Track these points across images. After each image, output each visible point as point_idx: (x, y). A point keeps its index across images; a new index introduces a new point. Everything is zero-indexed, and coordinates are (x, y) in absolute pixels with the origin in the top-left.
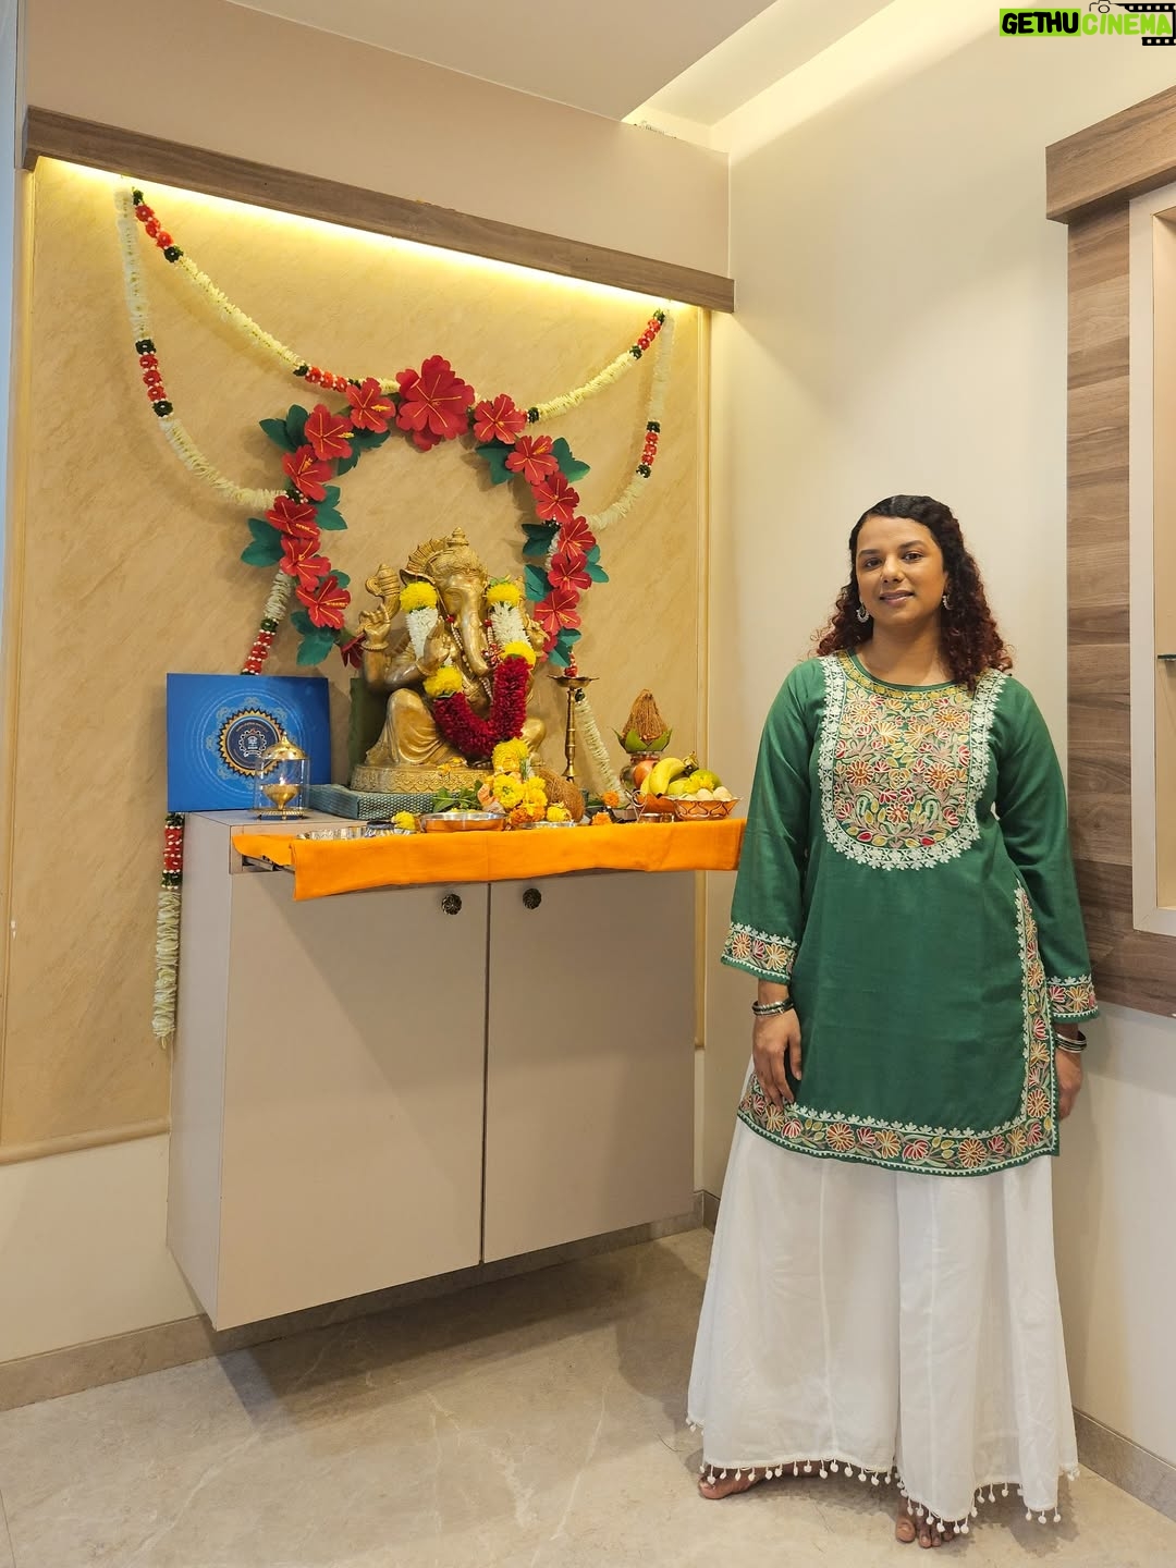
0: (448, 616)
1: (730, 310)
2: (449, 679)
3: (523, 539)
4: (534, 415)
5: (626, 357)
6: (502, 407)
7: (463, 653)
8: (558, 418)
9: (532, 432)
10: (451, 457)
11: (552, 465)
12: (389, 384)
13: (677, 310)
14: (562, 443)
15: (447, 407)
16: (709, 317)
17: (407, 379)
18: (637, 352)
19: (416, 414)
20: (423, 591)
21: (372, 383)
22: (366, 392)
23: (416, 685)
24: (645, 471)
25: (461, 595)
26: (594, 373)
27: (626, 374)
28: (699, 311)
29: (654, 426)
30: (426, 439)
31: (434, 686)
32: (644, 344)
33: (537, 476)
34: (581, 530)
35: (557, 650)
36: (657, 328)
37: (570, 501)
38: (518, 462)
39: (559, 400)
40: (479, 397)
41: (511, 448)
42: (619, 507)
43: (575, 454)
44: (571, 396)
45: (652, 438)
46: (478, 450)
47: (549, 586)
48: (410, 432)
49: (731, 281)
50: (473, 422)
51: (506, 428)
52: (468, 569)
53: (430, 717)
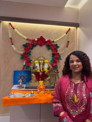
1: (79, 27)
3: (52, 55)
4: (53, 42)
5: (65, 34)
6: (49, 41)
8: (56, 42)
9: (53, 44)
10: (44, 47)
11: (55, 47)
12: (36, 40)
13: (72, 28)
14: (57, 45)
15: (43, 42)
16: (77, 28)
17: (38, 39)
18: (66, 33)
19: (40, 43)
22: (34, 40)
24: (67, 47)
26: (61, 36)
27: (65, 36)
28: (76, 28)
29: (68, 42)
30: (41, 45)
32: (67, 32)
33: (53, 48)
34: (58, 54)
35: (55, 68)
36: (69, 30)
37: (57, 51)
38: (51, 47)
39: (56, 40)
40: (46, 40)
41: (50, 45)
42: (63, 51)
43: (58, 45)
44: (58, 39)
45: (68, 43)
46: (47, 46)
47: (54, 61)
48: (39, 44)
49: (79, 24)
50: (46, 43)
51: (50, 43)
52: (41, 60)
53: (35, 77)
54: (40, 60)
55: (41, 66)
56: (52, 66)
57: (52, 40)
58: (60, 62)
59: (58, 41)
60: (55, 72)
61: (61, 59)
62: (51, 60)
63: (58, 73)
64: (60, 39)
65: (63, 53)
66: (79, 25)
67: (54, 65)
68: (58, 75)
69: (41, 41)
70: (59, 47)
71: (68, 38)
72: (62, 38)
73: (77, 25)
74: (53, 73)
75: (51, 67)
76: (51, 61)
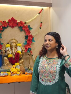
0: (11, 48)
1: (51, 7)
2: (10, 55)
3: (25, 37)
4: (26, 23)
5: (38, 14)
6: (21, 22)
7: (13, 52)
8: (28, 23)
9: (25, 25)
10: (16, 29)
11: (28, 28)
12: (7, 21)
13: (45, 8)
14: (29, 26)
15: (14, 23)
16: (50, 8)
17: (9, 20)
18: (39, 14)
19: (11, 24)
20: (9, 45)
21: (5, 21)
22: (4, 22)
23: (7, 56)
24: (40, 28)
25: (13, 45)
26: (34, 17)
28: (49, 8)
30: (13, 27)
31: (9, 56)
32: (40, 12)
33: (26, 30)
34: (31, 36)
35: (28, 50)
36: (42, 10)
37: (30, 33)
38: (24, 28)
39: (29, 21)
40: (18, 21)
41: (22, 27)
42: (37, 33)
43: (31, 27)
44: (31, 20)
45: (41, 24)
46: (19, 27)
47: (27, 43)
48: (10, 26)
49: (51, 3)
50: (18, 24)
51: (22, 25)
52: (14, 42)
53: (8, 60)
54: (12, 43)
55: (14, 48)
56: (26, 49)
57: (24, 22)
58: (33, 44)
59: (30, 22)
60: (28, 54)
61: (35, 41)
62: (24, 42)
63: (32, 55)
64: (33, 20)
65: (37, 34)
66: (51, 5)
67: (27, 48)
68: (32, 58)
69: (13, 23)
70: (32, 28)
71: (41, 19)
72: (35, 19)
73: (49, 5)
74: (27, 56)
75: (24, 49)
76: (24, 44)
